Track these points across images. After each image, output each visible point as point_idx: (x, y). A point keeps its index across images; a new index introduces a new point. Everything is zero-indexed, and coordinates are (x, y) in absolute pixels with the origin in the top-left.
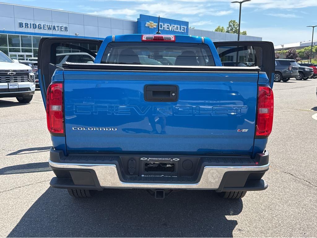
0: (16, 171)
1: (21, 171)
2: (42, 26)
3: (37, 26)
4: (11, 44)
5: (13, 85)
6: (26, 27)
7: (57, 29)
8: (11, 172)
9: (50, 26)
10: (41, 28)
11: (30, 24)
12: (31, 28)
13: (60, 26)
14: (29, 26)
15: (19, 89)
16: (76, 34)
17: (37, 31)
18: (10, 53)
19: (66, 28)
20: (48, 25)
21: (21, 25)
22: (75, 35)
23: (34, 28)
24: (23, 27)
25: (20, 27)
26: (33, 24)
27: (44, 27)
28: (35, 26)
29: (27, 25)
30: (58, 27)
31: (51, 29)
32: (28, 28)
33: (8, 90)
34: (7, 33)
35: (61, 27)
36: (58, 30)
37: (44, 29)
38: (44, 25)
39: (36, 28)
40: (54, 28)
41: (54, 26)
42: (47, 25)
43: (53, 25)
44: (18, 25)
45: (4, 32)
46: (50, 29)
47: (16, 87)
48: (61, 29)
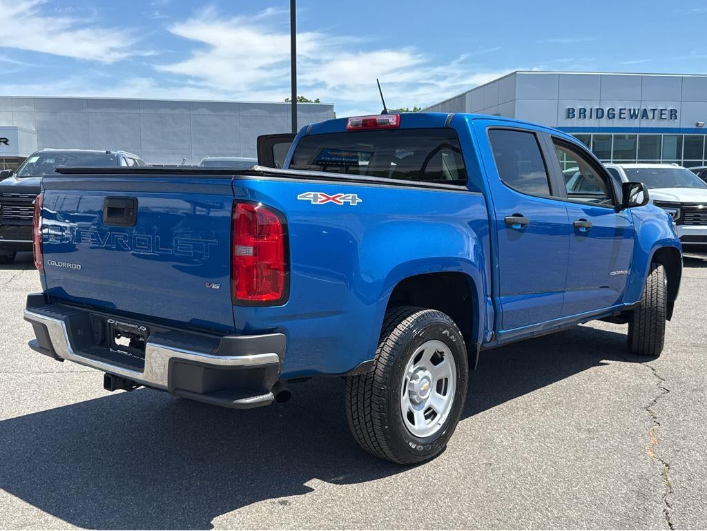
2: (617, 112)
3: (606, 113)
6: (580, 118)
7: (650, 115)
9: (634, 110)
10: (614, 117)
11: (591, 109)
12: (591, 117)
13: (660, 108)
14: (588, 113)
16: (698, 124)
17: (604, 123)
19: (673, 114)
20: (630, 110)
21: (570, 113)
22: (695, 127)
23: (597, 118)
24: (574, 116)
25: (569, 117)
26: (598, 109)
27: (621, 113)
28: (600, 114)
29: (583, 112)
30: (654, 110)
31: (636, 117)
32: (585, 118)
35: (662, 110)
36: (654, 118)
37: (620, 118)
38: (621, 109)
39: (602, 117)
40: (645, 114)
41: (645, 110)
42: (628, 108)
43: (643, 108)
44: (563, 114)
46: (634, 118)
48: (662, 114)
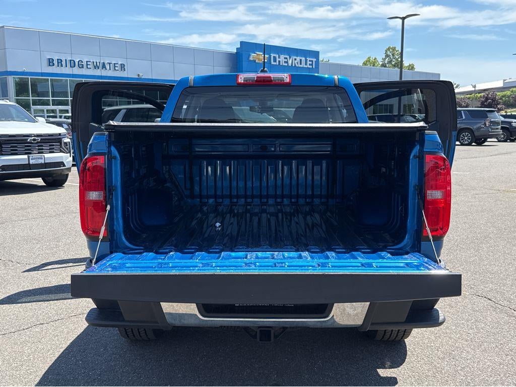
0: (38, 297)
1: (44, 297)
2: (85, 64)
3: (77, 63)
4: (35, 92)
5: (36, 159)
6: (58, 66)
7: (108, 67)
8: (29, 299)
9: (96, 63)
10: (83, 67)
11: (66, 60)
12: (66, 66)
13: (113, 62)
14: (64, 63)
15: (46, 165)
16: (139, 75)
17: (76, 71)
18: (33, 107)
19: (122, 66)
20: (93, 62)
21: (50, 62)
22: (137, 77)
23: (71, 67)
24: (54, 65)
25: (50, 65)
26: (71, 60)
27: (87, 65)
28: (72, 64)
29: (60, 62)
30: (110, 64)
31: (98, 68)
32: (62, 66)
33: (29, 166)
34: (30, 76)
35: (115, 64)
36: (110, 69)
37: (87, 68)
38: (87, 62)
39: (74, 66)
40: (104, 66)
41: (104, 63)
42: (92, 61)
43: (102, 62)
44: (45, 63)
45: (23, 73)
46: (97, 68)
47: (42, 161)
48: (115, 67)
